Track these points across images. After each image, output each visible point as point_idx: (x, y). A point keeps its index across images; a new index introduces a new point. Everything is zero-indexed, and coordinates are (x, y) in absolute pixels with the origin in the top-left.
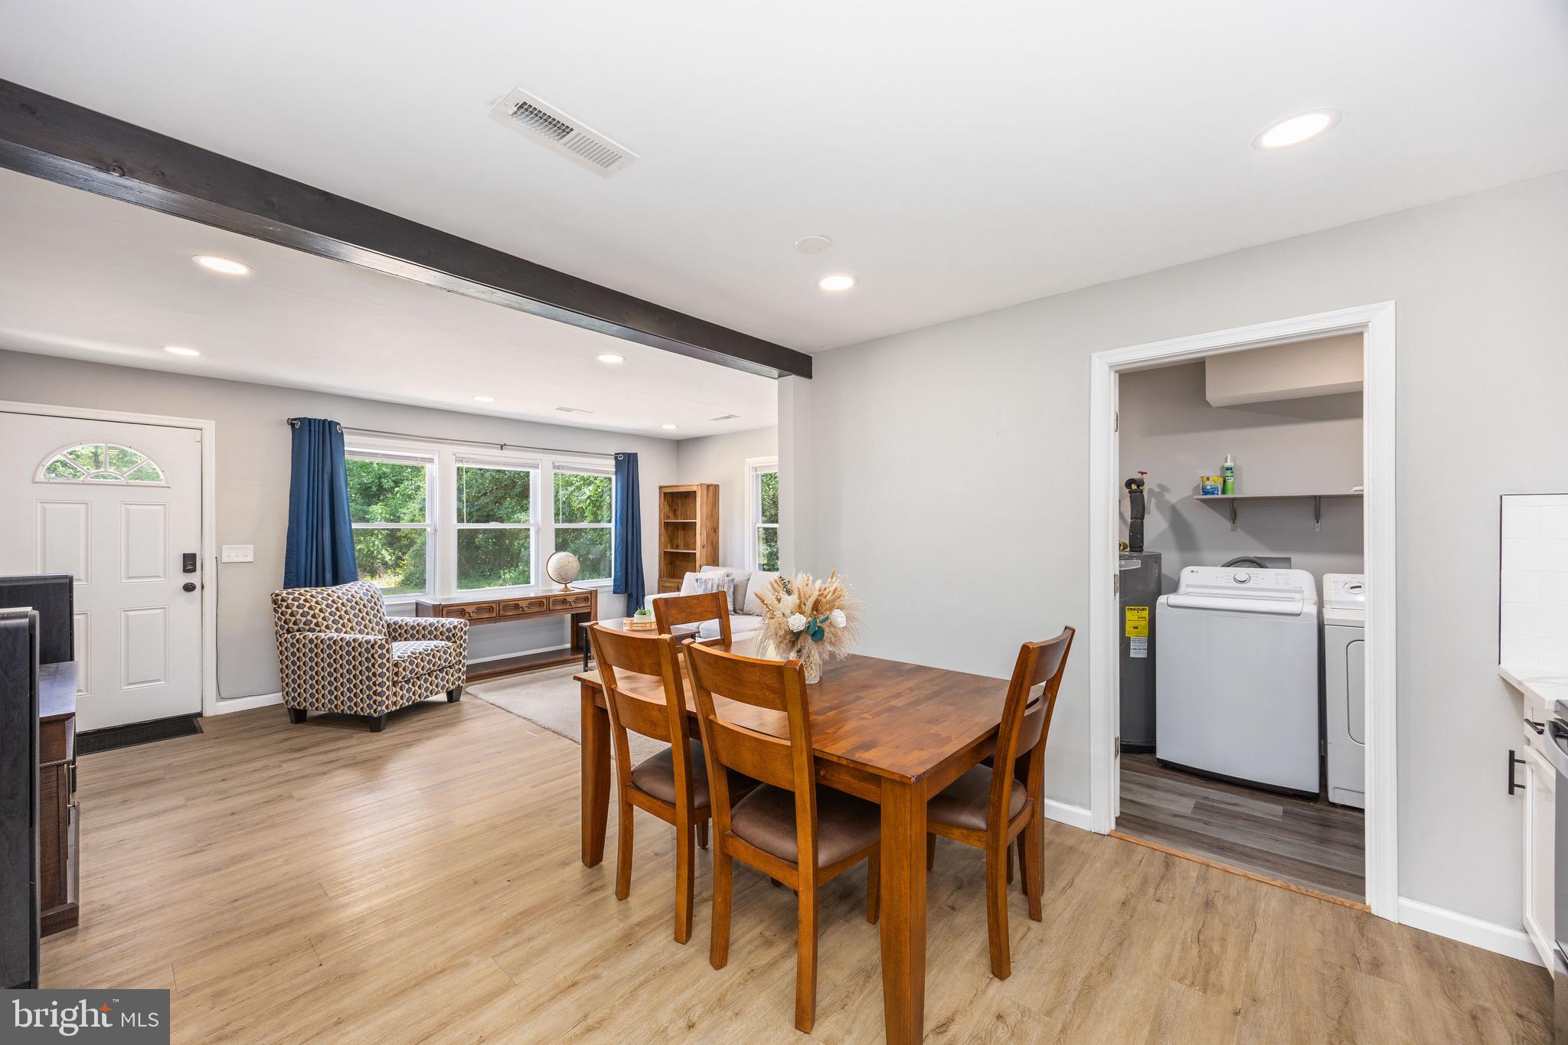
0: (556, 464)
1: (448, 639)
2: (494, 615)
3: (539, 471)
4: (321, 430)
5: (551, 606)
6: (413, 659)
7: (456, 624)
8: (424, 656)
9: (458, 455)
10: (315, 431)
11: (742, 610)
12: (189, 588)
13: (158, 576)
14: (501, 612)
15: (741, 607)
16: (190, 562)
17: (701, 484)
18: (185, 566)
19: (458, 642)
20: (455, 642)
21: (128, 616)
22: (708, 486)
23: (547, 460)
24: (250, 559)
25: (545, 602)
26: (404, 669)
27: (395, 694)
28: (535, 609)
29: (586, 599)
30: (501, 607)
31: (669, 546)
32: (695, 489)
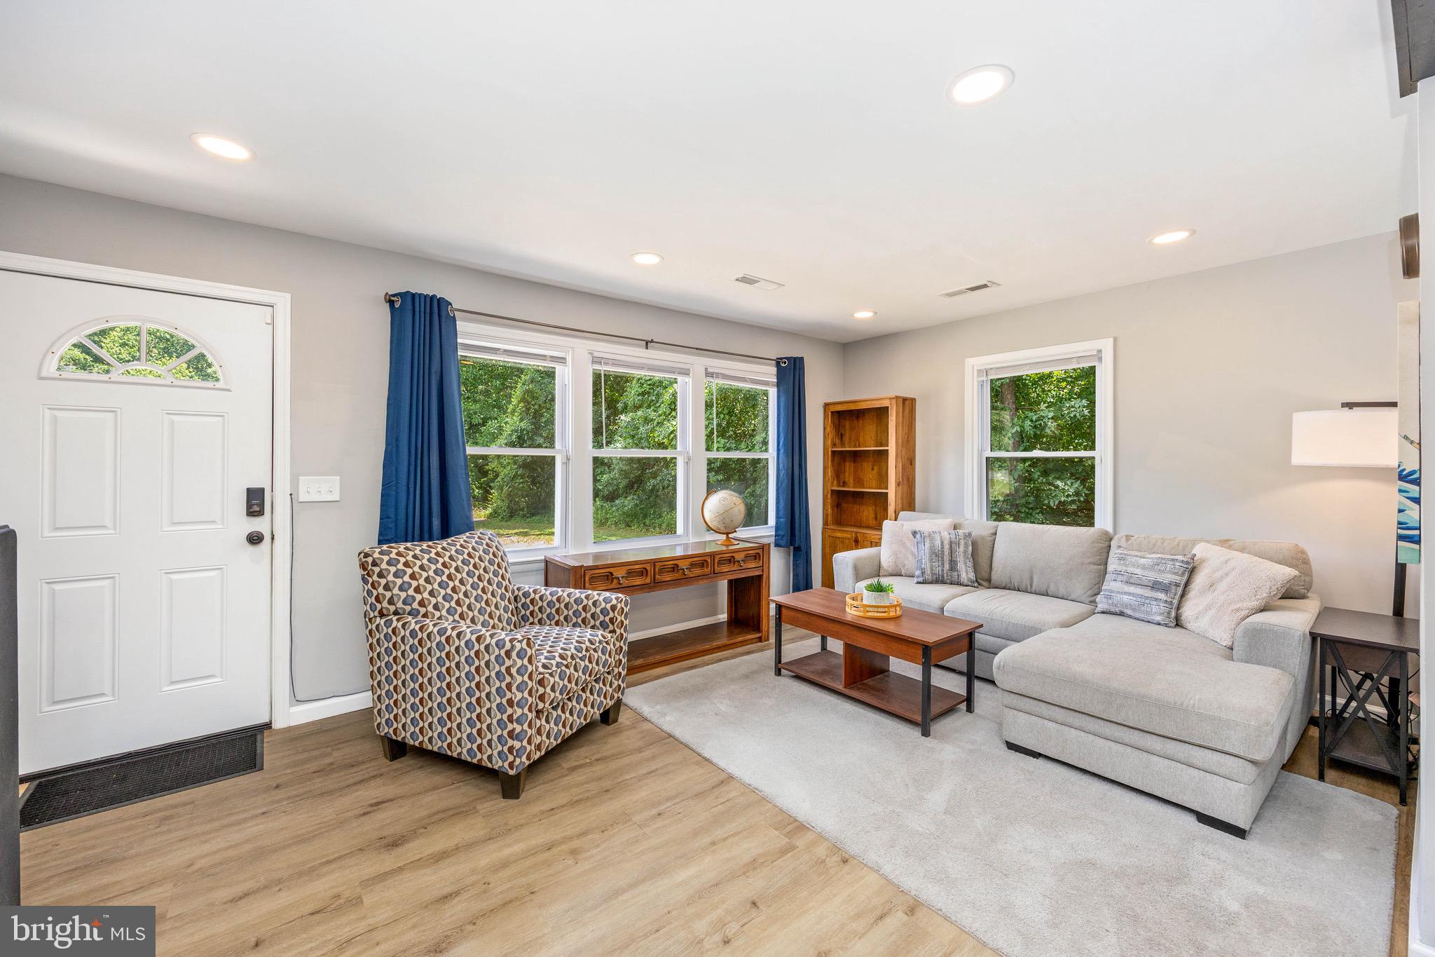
0: (710, 370)
1: (604, 626)
2: (648, 581)
3: (688, 380)
4: (428, 311)
5: (716, 566)
6: (564, 668)
7: (614, 602)
8: (578, 660)
9: (596, 354)
10: (420, 312)
11: (989, 580)
12: (255, 539)
13: (214, 522)
14: (657, 576)
15: (985, 575)
16: (255, 502)
17: (897, 397)
18: (249, 506)
19: (618, 631)
20: (613, 631)
21: (171, 580)
22: (905, 400)
23: (699, 363)
24: (336, 497)
25: (709, 561)
26: (553, 689)
27: (539, 732)
28: (697, 571)
29: (756, 557)
30: (657, 570)
31: (835, 482)
32: (886, 403)
